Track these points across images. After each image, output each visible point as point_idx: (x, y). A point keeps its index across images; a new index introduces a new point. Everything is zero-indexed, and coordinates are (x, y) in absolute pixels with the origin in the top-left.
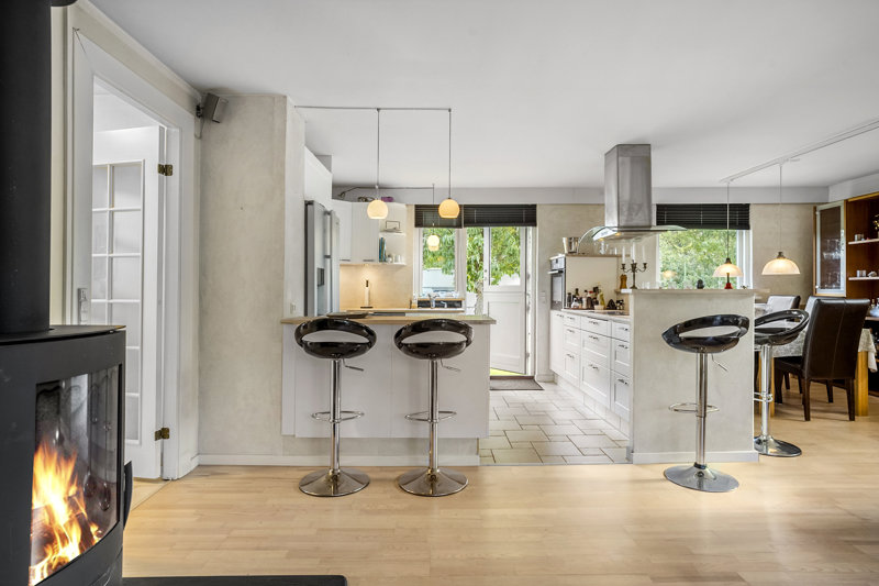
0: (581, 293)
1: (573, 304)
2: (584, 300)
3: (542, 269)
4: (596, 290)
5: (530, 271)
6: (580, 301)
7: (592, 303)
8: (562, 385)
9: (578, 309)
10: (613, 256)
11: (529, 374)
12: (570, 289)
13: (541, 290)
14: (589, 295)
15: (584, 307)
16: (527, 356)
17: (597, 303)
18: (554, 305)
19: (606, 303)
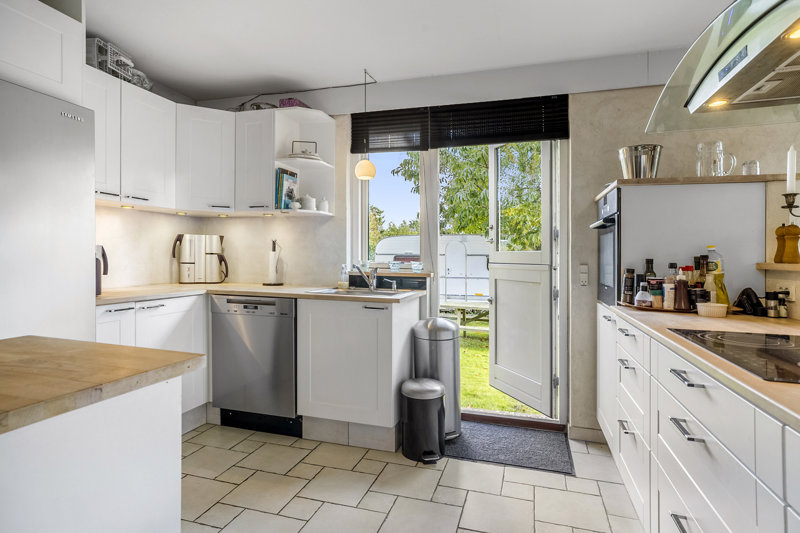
0: (661, 270)
1: (639, 296)
2: (668, 287)
3: (580, 221)
4: (702, 263)
5: (557, 225)
6: (658, 288)
7: (690, 298)
8: (624, 458)
9: (650, 308)
10: (751, 179)
11: (557, 420)
12: (633, 259)
13: (579, 261)
14: (681, 276)
15: (669, 303)
16: (554, 383)
17: (706, 297)
18: (601, 293)
19: (733, 296)
